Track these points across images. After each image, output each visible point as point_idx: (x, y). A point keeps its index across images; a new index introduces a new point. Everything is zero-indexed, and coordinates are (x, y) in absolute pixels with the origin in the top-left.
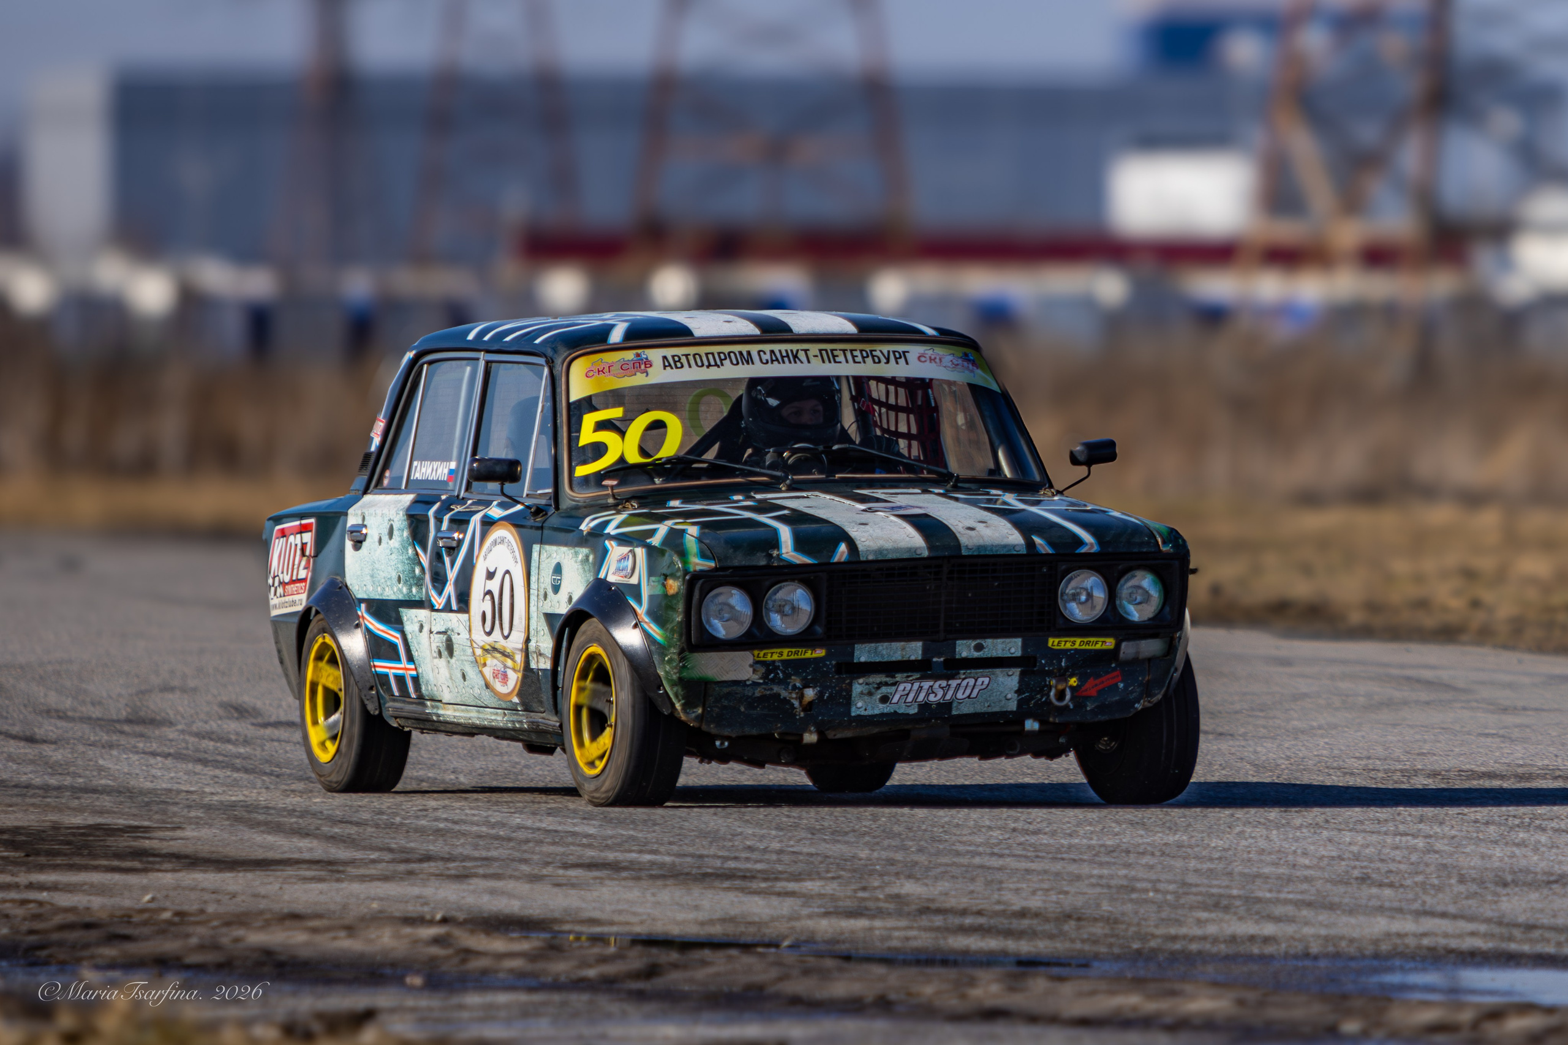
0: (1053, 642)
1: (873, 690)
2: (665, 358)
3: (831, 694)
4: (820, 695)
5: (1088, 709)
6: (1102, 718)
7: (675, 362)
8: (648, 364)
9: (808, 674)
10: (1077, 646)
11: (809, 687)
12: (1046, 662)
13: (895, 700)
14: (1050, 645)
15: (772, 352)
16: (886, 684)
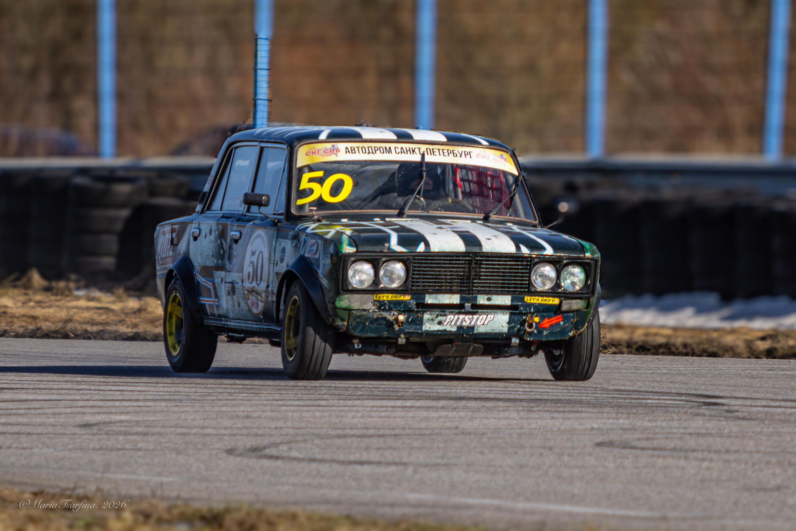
0: (528, 299)
1: (434, 318)
2: (347, 148)
3: (412, 319)
4: (407, 319)
5: (545, 334)
6: (551, 339)
7: (352, 150)
8: (338, 150)
9: (401, 308)
10: (540, 302)
11: (401, 314)
12: (523, 309)
13: (445, 324)
14: (526, 300)
15: (402, 148)
16: (441, 315)
